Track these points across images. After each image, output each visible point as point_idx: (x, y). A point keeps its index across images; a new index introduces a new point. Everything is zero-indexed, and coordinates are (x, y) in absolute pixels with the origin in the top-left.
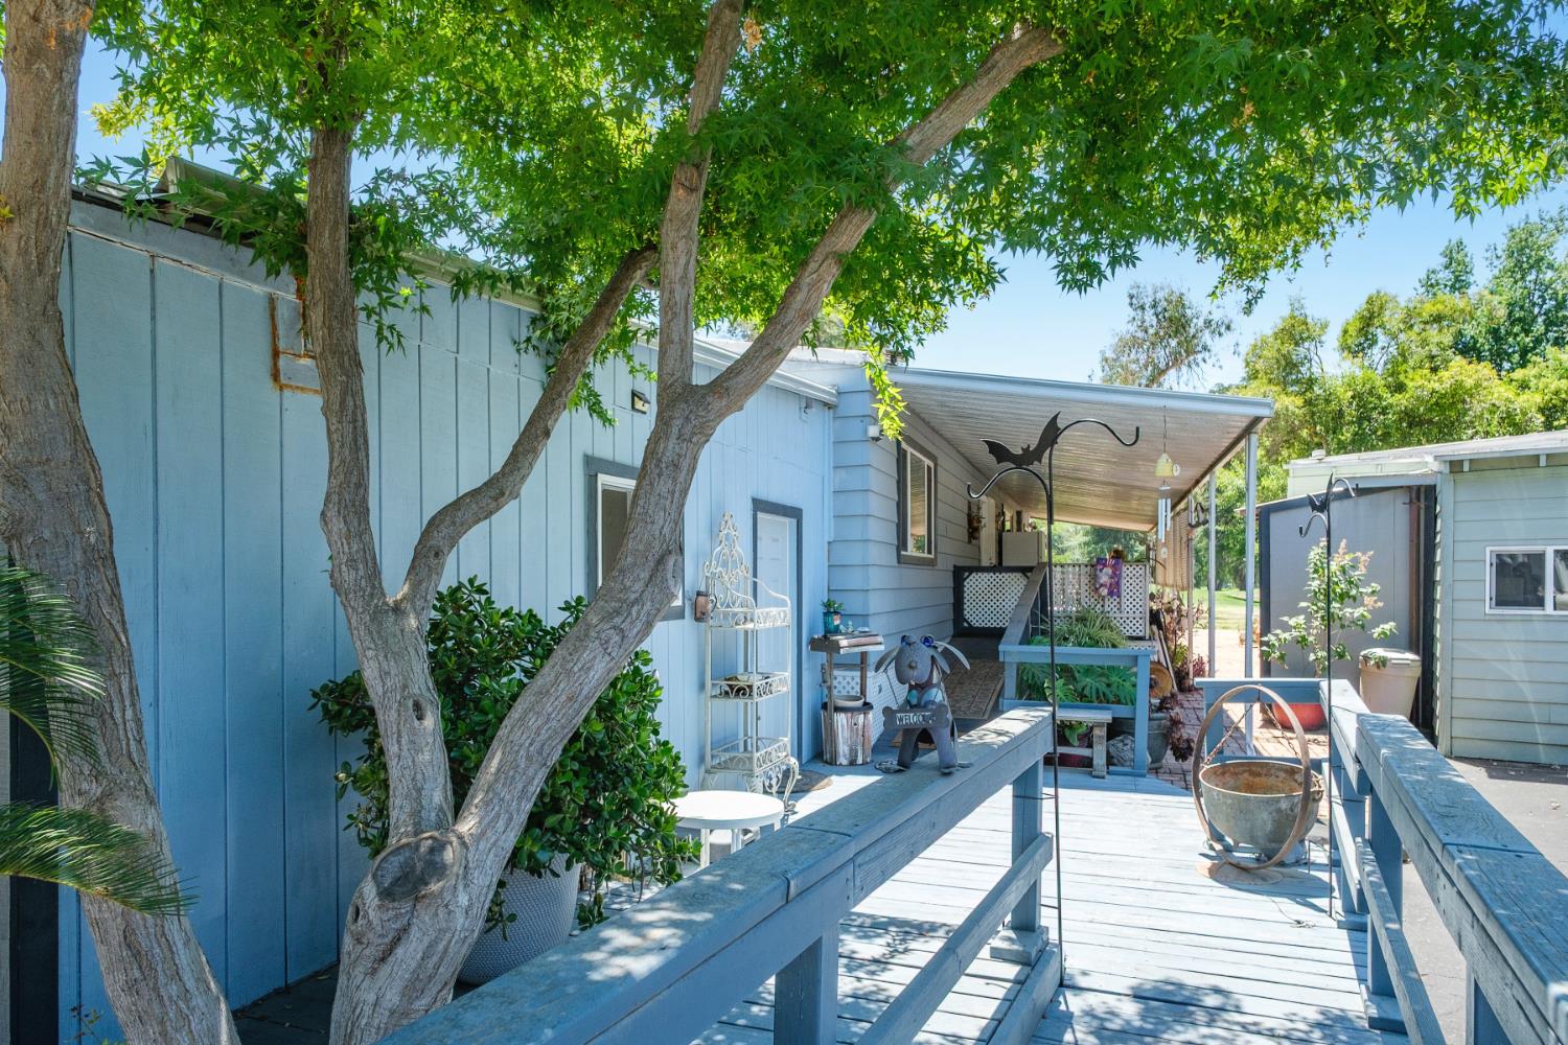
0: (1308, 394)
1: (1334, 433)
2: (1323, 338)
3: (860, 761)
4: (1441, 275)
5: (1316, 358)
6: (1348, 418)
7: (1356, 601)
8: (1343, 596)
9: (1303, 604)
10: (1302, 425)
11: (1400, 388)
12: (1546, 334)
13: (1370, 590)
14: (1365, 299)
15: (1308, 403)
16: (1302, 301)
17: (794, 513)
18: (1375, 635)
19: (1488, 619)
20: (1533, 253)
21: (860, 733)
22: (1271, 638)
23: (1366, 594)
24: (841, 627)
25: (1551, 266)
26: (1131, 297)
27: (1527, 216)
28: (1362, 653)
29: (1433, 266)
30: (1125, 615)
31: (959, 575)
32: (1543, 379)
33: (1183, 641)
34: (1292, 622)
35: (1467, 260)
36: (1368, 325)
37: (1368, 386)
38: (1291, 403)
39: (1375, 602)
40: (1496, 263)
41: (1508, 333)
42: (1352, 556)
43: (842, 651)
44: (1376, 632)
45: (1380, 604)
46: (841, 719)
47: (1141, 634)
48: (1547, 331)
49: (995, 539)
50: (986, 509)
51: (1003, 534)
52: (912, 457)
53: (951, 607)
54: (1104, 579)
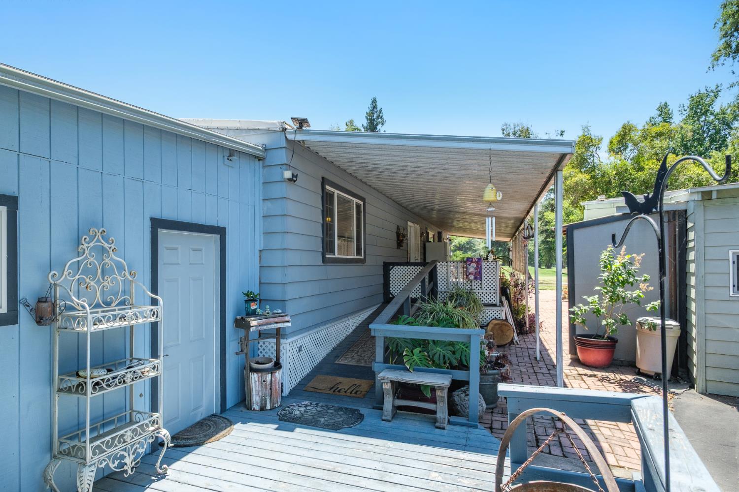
0: (593, 173)
1: (607, 192)
2: (600, 146)
3: (268, 407)
4: (657, 119)
5: (596, 155)
6: (614, 185)
7: (633, 286)
8: (624, 283)
9: (597, 288)
10: (590, 188)
11: (641, 169)
12: (710, 146)
13: (643, 279)
14: (621, 126)
15: (593, 177)
16: (589, 128)
17: (220, 231)
18: (648, 309)
19: (731, 300)
20: (703, 108)
21: (269, 387)
22: (575, 309)
23: (641, 281)
24: (258, 310)
25: (712, 114)
26: (503, 130)
27: (700, 90)
28: (638, 320)
29: (652, 116)
30: (484, 291)
31: (387, 267)
32: (716, 164)
33: (524, 302)
34: (590, 299)
35: (670, 112)
36: (623, 139)
37: (624, 168)
38: (584, 177)
39: (648, 287)
40: (684, 113)
41: (692, 146)
42: (630, 256)
43: (252, 329)
44: (649, 307)
45: (651, 288)
46: (254, 377)
47: (494, 303)
48: (711, 144)
49: (420, 246)
50: (413, 230)
51: (427, 244)
52: (339, 197)
53: (382, 286)
54: (472, 270)
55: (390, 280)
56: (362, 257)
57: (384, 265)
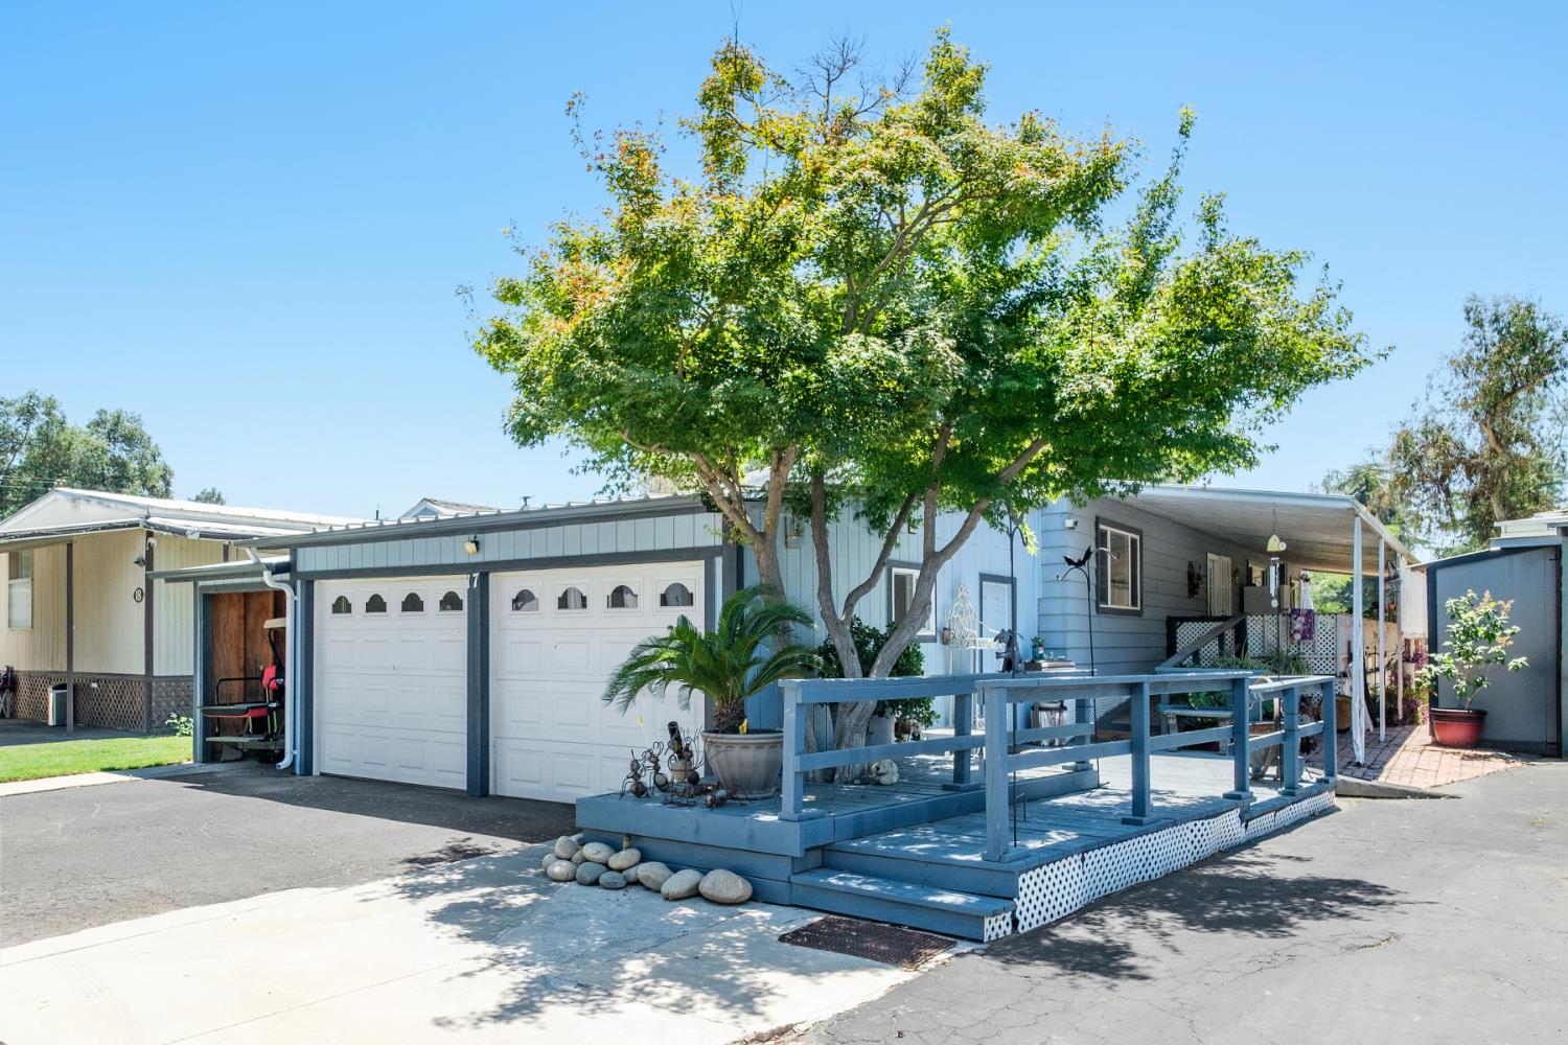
13: (1511, 632)
22: (1424, 671)
24: (1045, 655)
31: (1173, 624)
39: (1508, 641)
42: (1496, 604)
45: (1516, 643)
46: (1044, 716)
47: (1333, 672)
49: (1233, 593)
50: (1218, 567)
51: (1245, 589)
52: (1113, 534)
53: (1165, 650)
54: (1298, 626)
55: (1176, 643)
56: (1138, 608)
57: (1167, 621)
